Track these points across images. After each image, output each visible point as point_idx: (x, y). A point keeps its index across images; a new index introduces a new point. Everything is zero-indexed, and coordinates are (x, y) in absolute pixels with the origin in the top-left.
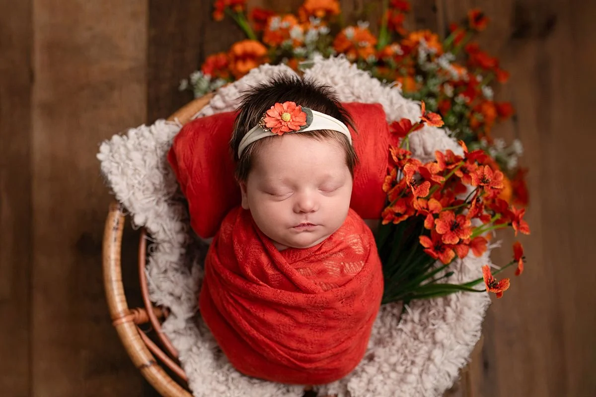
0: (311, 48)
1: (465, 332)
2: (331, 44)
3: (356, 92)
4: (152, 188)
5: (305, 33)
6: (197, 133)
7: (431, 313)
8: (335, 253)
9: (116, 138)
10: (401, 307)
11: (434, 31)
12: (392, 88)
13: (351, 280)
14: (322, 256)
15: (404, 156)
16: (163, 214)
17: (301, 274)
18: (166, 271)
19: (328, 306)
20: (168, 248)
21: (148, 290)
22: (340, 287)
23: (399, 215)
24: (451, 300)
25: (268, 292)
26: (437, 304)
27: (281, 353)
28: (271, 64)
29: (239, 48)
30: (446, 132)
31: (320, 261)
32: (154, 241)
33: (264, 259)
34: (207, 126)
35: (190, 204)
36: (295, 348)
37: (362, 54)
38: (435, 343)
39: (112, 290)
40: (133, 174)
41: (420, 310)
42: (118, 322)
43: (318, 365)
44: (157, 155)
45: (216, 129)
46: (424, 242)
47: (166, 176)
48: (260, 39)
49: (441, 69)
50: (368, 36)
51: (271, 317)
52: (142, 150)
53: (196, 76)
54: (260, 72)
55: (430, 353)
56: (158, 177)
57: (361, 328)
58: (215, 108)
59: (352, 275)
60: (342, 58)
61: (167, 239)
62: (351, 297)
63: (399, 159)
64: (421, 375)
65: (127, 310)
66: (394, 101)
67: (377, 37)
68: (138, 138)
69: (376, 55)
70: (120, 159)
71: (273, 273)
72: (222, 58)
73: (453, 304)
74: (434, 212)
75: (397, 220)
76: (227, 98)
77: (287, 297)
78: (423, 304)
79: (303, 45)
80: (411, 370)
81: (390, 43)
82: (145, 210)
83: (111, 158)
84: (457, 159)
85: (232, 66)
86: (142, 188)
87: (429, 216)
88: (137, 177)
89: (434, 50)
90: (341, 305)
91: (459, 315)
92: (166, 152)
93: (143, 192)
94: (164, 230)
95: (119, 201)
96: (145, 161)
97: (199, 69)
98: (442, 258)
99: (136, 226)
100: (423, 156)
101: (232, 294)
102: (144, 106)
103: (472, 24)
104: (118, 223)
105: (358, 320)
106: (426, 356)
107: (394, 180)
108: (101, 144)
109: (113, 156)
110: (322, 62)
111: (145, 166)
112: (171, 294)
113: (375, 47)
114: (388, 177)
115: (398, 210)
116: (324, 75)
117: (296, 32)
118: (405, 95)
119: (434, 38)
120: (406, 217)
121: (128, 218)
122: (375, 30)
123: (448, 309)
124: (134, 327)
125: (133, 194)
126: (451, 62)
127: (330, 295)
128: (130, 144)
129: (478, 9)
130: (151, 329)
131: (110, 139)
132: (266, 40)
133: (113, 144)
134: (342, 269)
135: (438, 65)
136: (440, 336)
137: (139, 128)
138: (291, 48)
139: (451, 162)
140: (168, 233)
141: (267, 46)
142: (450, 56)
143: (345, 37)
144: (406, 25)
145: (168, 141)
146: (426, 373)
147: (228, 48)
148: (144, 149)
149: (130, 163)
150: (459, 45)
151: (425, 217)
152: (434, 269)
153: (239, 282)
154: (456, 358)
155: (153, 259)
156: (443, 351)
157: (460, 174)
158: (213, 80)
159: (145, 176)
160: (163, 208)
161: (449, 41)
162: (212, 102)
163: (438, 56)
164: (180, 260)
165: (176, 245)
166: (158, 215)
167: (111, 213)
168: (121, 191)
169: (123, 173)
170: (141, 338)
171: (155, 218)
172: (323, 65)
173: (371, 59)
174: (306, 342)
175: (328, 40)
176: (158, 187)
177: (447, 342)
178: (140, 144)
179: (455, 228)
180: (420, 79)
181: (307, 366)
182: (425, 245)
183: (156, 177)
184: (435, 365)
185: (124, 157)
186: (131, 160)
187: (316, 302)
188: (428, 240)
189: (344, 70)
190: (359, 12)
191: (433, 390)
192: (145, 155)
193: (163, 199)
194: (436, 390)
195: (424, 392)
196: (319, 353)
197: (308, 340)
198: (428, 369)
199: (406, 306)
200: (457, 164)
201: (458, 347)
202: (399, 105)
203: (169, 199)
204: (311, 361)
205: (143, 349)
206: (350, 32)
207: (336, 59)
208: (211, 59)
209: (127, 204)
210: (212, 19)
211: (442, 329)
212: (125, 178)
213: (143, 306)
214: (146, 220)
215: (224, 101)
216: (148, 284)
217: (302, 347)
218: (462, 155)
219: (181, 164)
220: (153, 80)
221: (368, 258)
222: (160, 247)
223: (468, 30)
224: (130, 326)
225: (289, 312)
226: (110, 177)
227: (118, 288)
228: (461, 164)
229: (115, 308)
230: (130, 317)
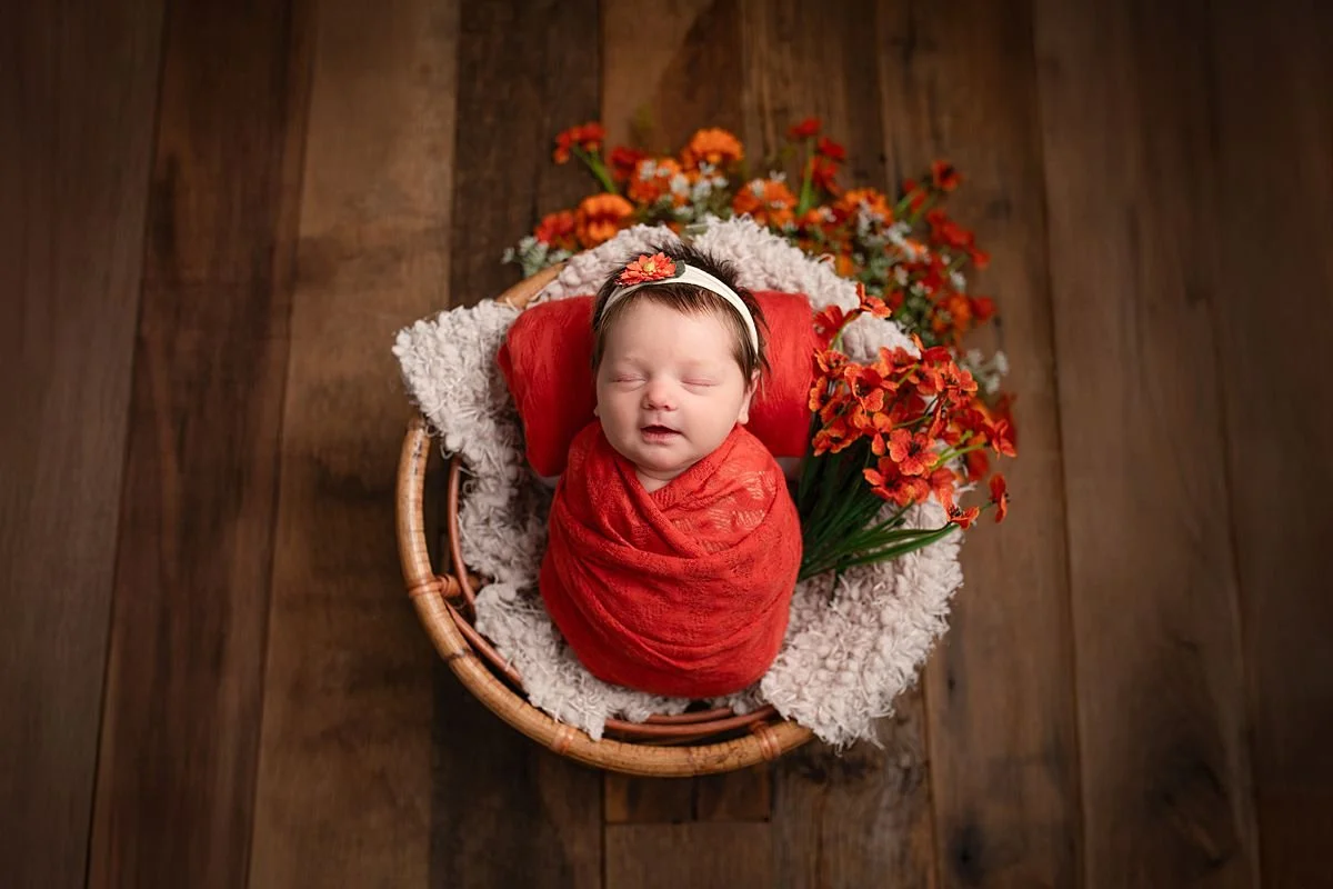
0: (700, 207)
1: (924, 610)
2: (730, 204)
3: (769, 266)
4: (472, 399)
5: (692, 185)
6: (541, 323)
7: (877, 587)
8: (724, 497)
9: (420, 325)
10: (833, 579)
11: (882, 190)
12: (820, 262)
13: (745, 537)
14: (706, 501)
15: (837, 361)
16: (487, 435)
17: (677, 530)
18: (487, 521)
19: (713, 576)
20: (494, 485)
21: (461, 548)
22: (731, 546)
23: (838, 441)
24: (904, 563)
25: (632, 554)
26: (883, 572)
27: (649, 650)
28: (648, 225)
29: (592, 205)
30: (897, 327)
31: (702, 508)
32: (474, 475)
33: (626, 503)
34: (556, 314)
35: (526, 425)
36: (669, 639)
37: (775, 219)
38: (881, 627)
39: (411, 544)
40: (446, 376)
41: (859, 583)
42: (419, 590)
43: (704, 664)
44: (480, 350)
45: (570, 320)
46: (872, 477)
47: (492, 380)
48: (624, 194)
49: (890, 245)
50: (784, 193)
51: (635, 595)
52: (458, 342)
53: (527, 243)
54: (632, 235)
55: (875, 640)
56: (481, 382)
57: (765, 611)
58: (566, 285)
59: (747, 529)
60: (747, 219)
61: (493, 472)
62: (748, 562)
63: (830, 367)
64: (862, 674)
65: (432, 575)
66: (823, 281)
67: (799, 197)
68: (453, 325)
69: (795, 221)
70: (428, 354)
71: (638, 524)
72: (566, 218)
73: (907, 570)
74: (883, 431)
75: (838, 447)
76: (584, 271)
77: (658, 562)
78: (864, 574)
79: (689, 203)
80: (848, 665)
81: (816, 207)
82: (463, 429)
83: (414, 353)
84: (911, 360)
85: (581, 230)
86: (458, 397)
87: (877, 436)
88: (453, 381)
89: (881, 217)
90: (733, 575)
91: (916, 587)
92: (495, 346)
93: (460, 402)
94: (489, 458)
95: (424, 414)
96: (463, 359)
97: (532, 234)
98: (897, 498)
99: (447, 453)
100: (865, 358)
101: (583, 560)
102: (446, 285)
103: (936, 182)
104: (420, 448)
105: (760, 599)
106: (870, 644)
107: (824, 393)
108: (398, 333)
109: (416, 350)
110: (717, 224)
111: (463, 366)
112: (496, 557)
113: (794, 209)
114: (813, 390)
115: (835, 434)
116: (723, 243)
117: (679, 183)
118: (838, 273)
119: (881, 200)
120: (849, 442)
121: (436, 440)
122: (794, 186)
123: (900, 578)
124: (440, 600)
125: (446, 404)
126: (905, 236)
127: (717, 560)
128: (441, 333)
129: (947, 161)
130: (465, 603)
131: (411, 325)
132: (633, 194)
133: (416, 332)
134: (734, 520)
135: (887, 238)
136: (889, 616)
137: (454, 311)
138: (671, 207)
139: (901, 362)
140: (495, 463)
141: (634, 204)
142: (904, 227)
143: (752, 192)
144: (840, 178)
145: (498, 331)
146: (869, 670)
147: (576, 204)
148: (462, 340)
149: (442, 360)
150: (917, 213)
151: (871, 439)
152: (881, 521)
153: (592, 539)
154: (912, 648)
155: (469, 501)
156: (894, 638)
157: (915, 380)
158: (551, 251)
159: (463, 379)
160: (488, 426)
161: (903, 205)
162: (561, 276)
163: (886, 226)
164: (509, 506)
165: (505, 482)
166: (480, 438)
167: (410, 433)
168: (428, 399)
169: (431, 375)
170: (452, 616)
171: (476, 441)
172: (720, 229)
173: (789, 226)
174: (684, 630)
175: (727, 196)
176: (481, 396)
177: (900, 626)
178: (455, 334)
179: (915, 452)
180: (859, 258)
181: (688, 666)
182: (874, 482)
183: (479, 381)
184: (882, 657)
185: (432, 351)
186: (443, 356)
187: (697, 570)
188: (876, 474)
189: (751, 236)
190: (771, 158)
191: (877, 694)
192: (462, 349)
193: (488, 414)
194: (882, 694)
195: (866, 697)
196: (705, 645)
197: (687, 627)
198: (872, 664)
199: (841, 577)
200: (909, 367)
201: (915, 632)
202: (831, 286)
203: (496, 415)
204: (691, 658)
205: (453, 631)
206: (758, 186)
207: (739, 221)
208: (550, 220)
209: (436, 419)
210: (552, 160)
211: (890, 605)
212: (434, 381)
213: (453, 572)
214: (464, 442)
215: (579, 275)
216: (461, 539)
217: (680, 637)
218: (918, 355)
219: (517, 367)
220: (459, 249)
221: (771, 506)
222: (482, 485)
223: (930, 190)
224: (436, 598)
225: (661, 586)
226: (413, 380)
227: (419, 542)
228: (915, 366)
229: (414, 571)
230: (435, 586)
